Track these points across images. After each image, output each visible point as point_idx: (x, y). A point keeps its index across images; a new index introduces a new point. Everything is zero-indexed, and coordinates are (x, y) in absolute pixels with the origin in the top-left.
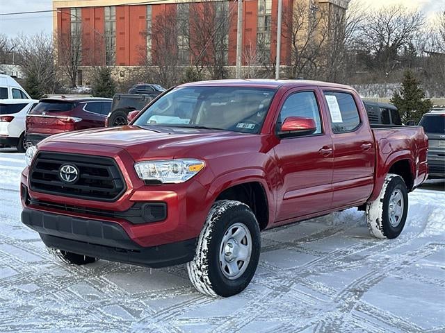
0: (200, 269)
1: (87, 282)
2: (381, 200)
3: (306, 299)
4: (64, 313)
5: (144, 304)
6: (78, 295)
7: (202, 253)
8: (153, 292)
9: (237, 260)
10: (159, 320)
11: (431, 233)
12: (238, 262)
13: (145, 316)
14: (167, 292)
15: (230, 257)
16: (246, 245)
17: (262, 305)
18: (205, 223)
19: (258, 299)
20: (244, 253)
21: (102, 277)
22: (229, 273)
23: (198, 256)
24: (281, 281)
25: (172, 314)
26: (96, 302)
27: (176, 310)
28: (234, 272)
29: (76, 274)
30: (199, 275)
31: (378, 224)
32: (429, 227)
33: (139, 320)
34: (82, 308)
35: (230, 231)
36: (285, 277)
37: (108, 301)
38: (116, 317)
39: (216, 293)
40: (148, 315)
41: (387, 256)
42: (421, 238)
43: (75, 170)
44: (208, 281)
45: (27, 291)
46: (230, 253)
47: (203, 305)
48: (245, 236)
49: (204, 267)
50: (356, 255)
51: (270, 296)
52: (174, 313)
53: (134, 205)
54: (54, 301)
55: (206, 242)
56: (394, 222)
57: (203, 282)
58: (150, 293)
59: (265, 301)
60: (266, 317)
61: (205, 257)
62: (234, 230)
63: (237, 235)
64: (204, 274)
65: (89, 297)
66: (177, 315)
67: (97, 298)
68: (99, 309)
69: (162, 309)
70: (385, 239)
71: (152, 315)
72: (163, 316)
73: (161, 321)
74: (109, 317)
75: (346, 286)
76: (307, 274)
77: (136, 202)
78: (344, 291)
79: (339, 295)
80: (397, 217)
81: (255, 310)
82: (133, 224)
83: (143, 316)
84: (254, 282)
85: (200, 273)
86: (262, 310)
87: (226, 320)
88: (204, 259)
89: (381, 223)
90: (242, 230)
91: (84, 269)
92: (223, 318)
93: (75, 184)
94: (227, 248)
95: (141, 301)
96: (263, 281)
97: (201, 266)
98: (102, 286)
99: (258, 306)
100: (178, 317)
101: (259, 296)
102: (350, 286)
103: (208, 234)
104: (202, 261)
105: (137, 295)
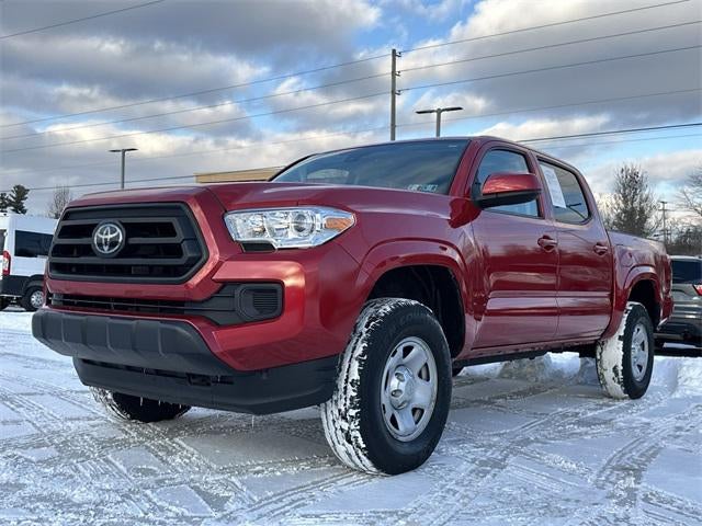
0: (344, 418)
1: (147, 447)
2: (620, 338)
3: (540, 481)
4: (77, 498)
5: (238, 484)
6: (121, 467)
7: (349, 386)
8: (259, 465)
9: (413, 405)
10: (261, 516)
11: (688, 392)
12: (414, 410)
13: (233, 507)
14: (285, 464)
15: (400, 399)
16: (428, 380)
17: (462, 490)
18: (355, 332)
19: (451, 480)
20: (424, 394)
21: (177, 440)
22: (397, 428)
23: (341, 392)
24: (486, 451)
25: (290, 504)
26: (150, 479)
27: (298, 496)
28: (407, 428)
29: (135, 434)
30: (342, 430)
31: (617, 375)
32: (682, 385)
33: (219, 515)
34: (117, 491)
35: (400, 351)
36: (490, 446)
37: (171, 479)
38: (174, 509)
39: (375, 466)
40: (240, 506)
41: (645, 420)
42: (676, 399)
43: (119, 230)
44: (360, 440)
45: (34, 459)
46: (400, 391)
47: (351, 487)
48: (426, 365)
49: (352, 412)
50: (594, 418)
51: (473, 475)
52: (294, 501)
53: (222, 288)
54: (71, 476)
55: (355, 365)
56: (637, 374)
57: (350, 442)
58: (253, 466)
59: (466, 483)
60: (476, 514)
61: (354, 394)
62: (407, 350)
63: (412, 360)
64: (353, 427)
65: (138, 470)
66: (298, 506)
67: (153, 473)
68: (148, 492)
69: (270, 494)
70: (625, 398)
71: (249, 506)
72: (271, 507)
73: (265, 518)
74: (162, 509)
75: (604, 461)
76: (527, 442)
77: (225, 283)
78: (604, 469)
79: (599, 476)
80: (640, 367)
81: (451, 499)
82: (218, 326)
83: (231, 506)
84: (439, 452)
85: (345, 426)
86: (466, 500)
87: (395, 518)
88: (352, 398)
89: (620, 373)
90: (420, 351)
91: (152, 428)
92: (391, 514)
93: (118, 257)
94: (394, 383)
95: (233, 479)
96: (455, 450)
97: (347, 411)
98: (169, 453)
99: (455, 492)
100: (301, 511)
101: (452, 475)
102: (610, 461)
103: (359, 351)
104: (348, 402)
105: (230, 468)
